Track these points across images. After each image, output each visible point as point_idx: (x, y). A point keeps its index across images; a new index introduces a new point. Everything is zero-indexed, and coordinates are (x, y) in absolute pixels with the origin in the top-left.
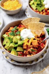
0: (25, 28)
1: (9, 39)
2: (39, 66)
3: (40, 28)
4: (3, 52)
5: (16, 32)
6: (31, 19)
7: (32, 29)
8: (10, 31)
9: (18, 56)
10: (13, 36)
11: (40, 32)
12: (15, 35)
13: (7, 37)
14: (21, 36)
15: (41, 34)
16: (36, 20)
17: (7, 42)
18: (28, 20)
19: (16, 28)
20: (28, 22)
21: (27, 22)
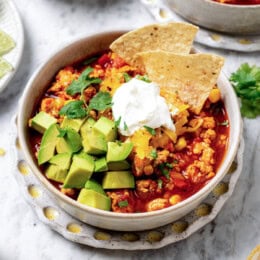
0: (131, 74)
1: (66, 137)
2: (196, 252)
3: (201, 78)
4: (30, 188)
5: (90, 96)
6: (156, 29)
7: (162, 77)
8: (61, 89)
9: (111, 210)
10: (80, 122)
11: (202, 92)
12: (91, 117)
13: (51, 127)
14: (117, 119)
15: (208, 100)
16: (179, 32)
17: (56, 153)
18: (144, 37)
19: (88, 79)
20: (142, 45)
21: (137, 45)
